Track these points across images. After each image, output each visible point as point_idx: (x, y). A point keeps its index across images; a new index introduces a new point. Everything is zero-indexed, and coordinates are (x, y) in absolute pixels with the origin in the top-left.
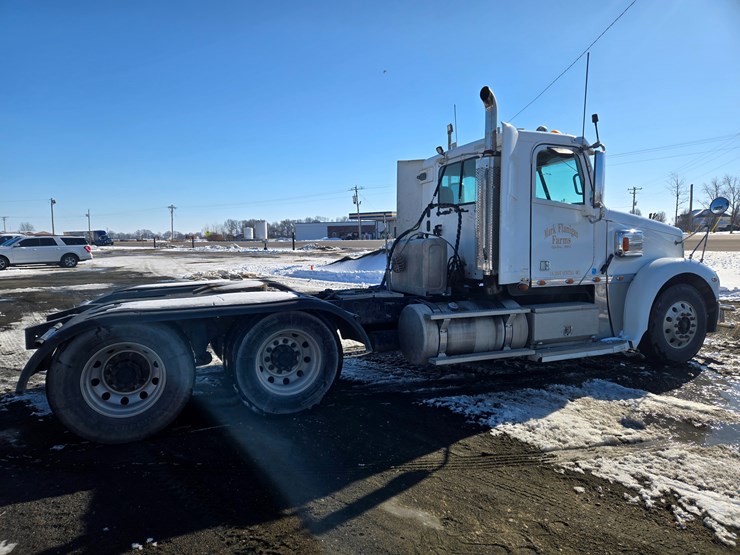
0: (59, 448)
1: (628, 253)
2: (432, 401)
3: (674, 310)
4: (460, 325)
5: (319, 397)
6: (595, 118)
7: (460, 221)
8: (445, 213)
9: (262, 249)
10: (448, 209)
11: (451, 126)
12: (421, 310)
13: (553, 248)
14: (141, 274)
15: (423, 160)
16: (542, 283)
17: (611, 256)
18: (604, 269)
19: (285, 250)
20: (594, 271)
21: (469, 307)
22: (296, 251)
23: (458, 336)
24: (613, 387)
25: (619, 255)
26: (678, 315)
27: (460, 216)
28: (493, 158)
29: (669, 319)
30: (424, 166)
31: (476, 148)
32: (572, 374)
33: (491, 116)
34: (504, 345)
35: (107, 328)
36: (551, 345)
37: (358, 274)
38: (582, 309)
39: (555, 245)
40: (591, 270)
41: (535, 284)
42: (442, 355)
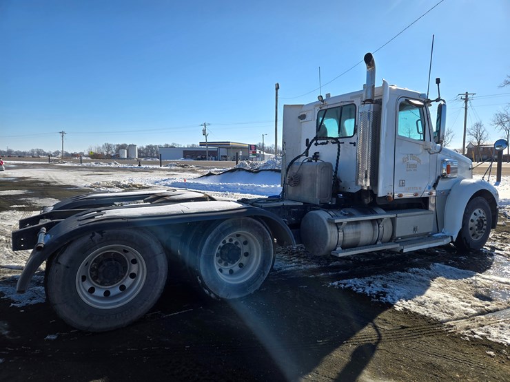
0: (53, 337)
1: (449, 176)
2: (336, 283)
3: (475, 214)
4: (351, 226)
5: (259, 284)
6: (438, 81)
7: (339, 150)
8: (322, 144)
9: (137, 166)
10: (325, 141)
11: (278, 84)
12: (324, 215)
13: (407, 171)
14: (48, 183)
15: (303, 105)
16: (400, 196)
17: (439, 177)
18: (435, 186)
19: (155, 167)
20: (430, 188)
21: (354, 213)
22: (162, 167)
23: (350, 234)
24: (451, 269)
25: (443, 176)
26: (477, 218)
27: (339, 146)
28: (372, 105)
29: (472, 221)
30: (304, 109)
31: (351, 98)
32: (417, 260)
33: (371, 76)
34: (377, 241)
35: (101, 233)
36: (406, 240)
37: (222, 186)
38: (424, 214)
39: (408, 168)
40: (427, 187)
41: (396, 196)
42: (339, 249)
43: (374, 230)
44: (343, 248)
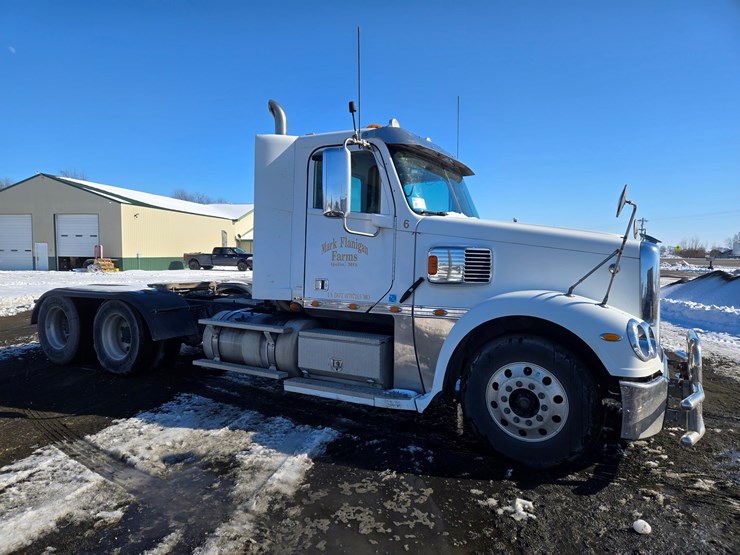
3: (508, 374)
5: (128, 368)
13: (333, 265)
16: (317, 304)
17: (420, 280)
20: (392, 299)
23: (227, 341)
29: (496, 386)
38: (356, 342)
39: (336, 262)
40: (387, 297)
41: (308, 304)
42: (218, 359)
43: (260, 347)
44: (223, 360)
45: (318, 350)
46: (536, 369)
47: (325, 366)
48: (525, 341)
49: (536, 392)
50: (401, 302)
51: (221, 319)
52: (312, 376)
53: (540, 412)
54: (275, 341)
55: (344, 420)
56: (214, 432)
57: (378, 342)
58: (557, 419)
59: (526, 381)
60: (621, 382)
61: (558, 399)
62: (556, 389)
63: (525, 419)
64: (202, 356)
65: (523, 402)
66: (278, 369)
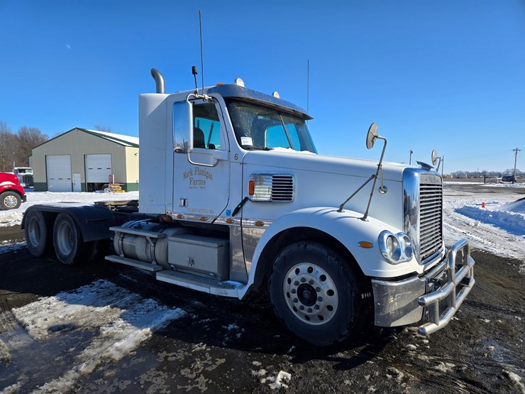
1: (254, 197)
3: (297, 272)
13: (190, 188)
16: (180, 217)
17: (246, 199)
20: (228, 212)
26: (297, 279)
29: (289, 281)
34: (152, 260)
38: (203, 245)
39: (192, 186)
40: (225, 211)
41: (175, 216)
42: (122, 255)
43: (146, 247)
44: (126, 256)
45: (180, 250)
46: (316, 268)
47: (184, 263)
48: (308, 247)
49: (315, 286)
50: (233, 215)
51: (126, 228)
52: (179, 270)
53: (317, 303)
54: (155, 244)
55: (197, 302)
56: (98, 309)
57: (216, 245)
58: (330, 308)
59: (308, 277)
60: (373, 281)
61: (331, 293)
62: (329, 284)
63: (308, 307)
64: (113, 253)
65: (306, 294)
66: (157, 264)
